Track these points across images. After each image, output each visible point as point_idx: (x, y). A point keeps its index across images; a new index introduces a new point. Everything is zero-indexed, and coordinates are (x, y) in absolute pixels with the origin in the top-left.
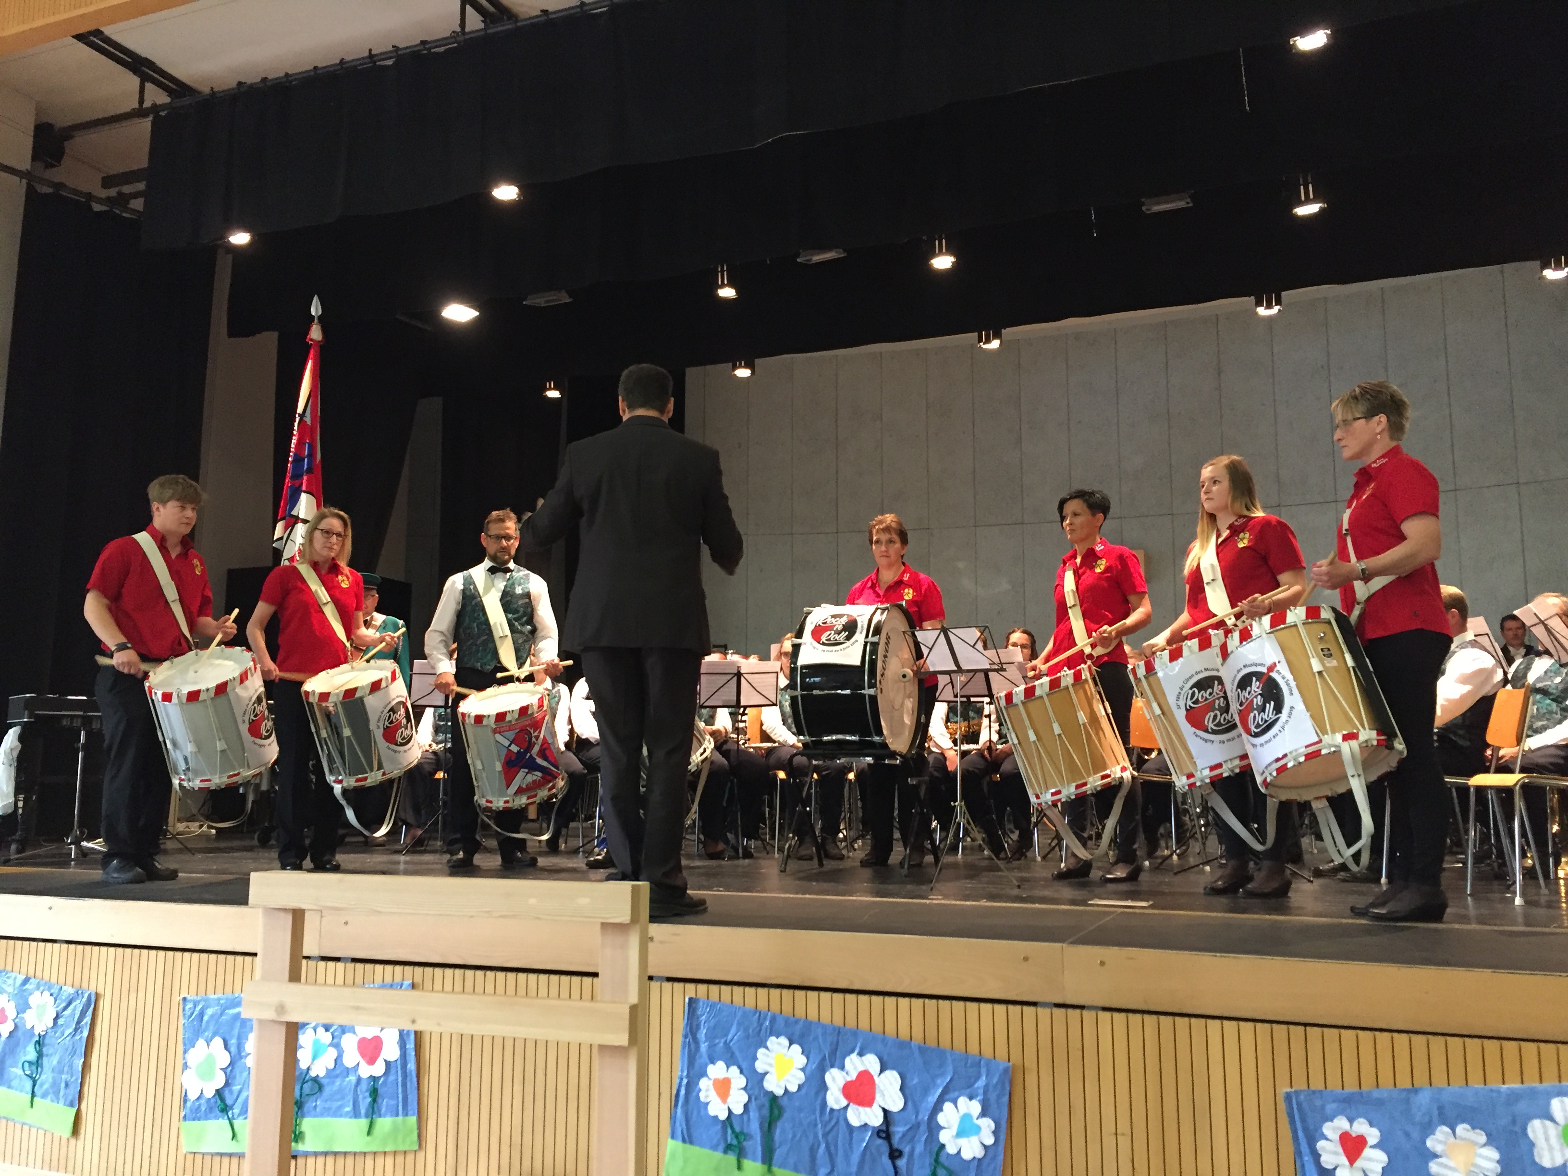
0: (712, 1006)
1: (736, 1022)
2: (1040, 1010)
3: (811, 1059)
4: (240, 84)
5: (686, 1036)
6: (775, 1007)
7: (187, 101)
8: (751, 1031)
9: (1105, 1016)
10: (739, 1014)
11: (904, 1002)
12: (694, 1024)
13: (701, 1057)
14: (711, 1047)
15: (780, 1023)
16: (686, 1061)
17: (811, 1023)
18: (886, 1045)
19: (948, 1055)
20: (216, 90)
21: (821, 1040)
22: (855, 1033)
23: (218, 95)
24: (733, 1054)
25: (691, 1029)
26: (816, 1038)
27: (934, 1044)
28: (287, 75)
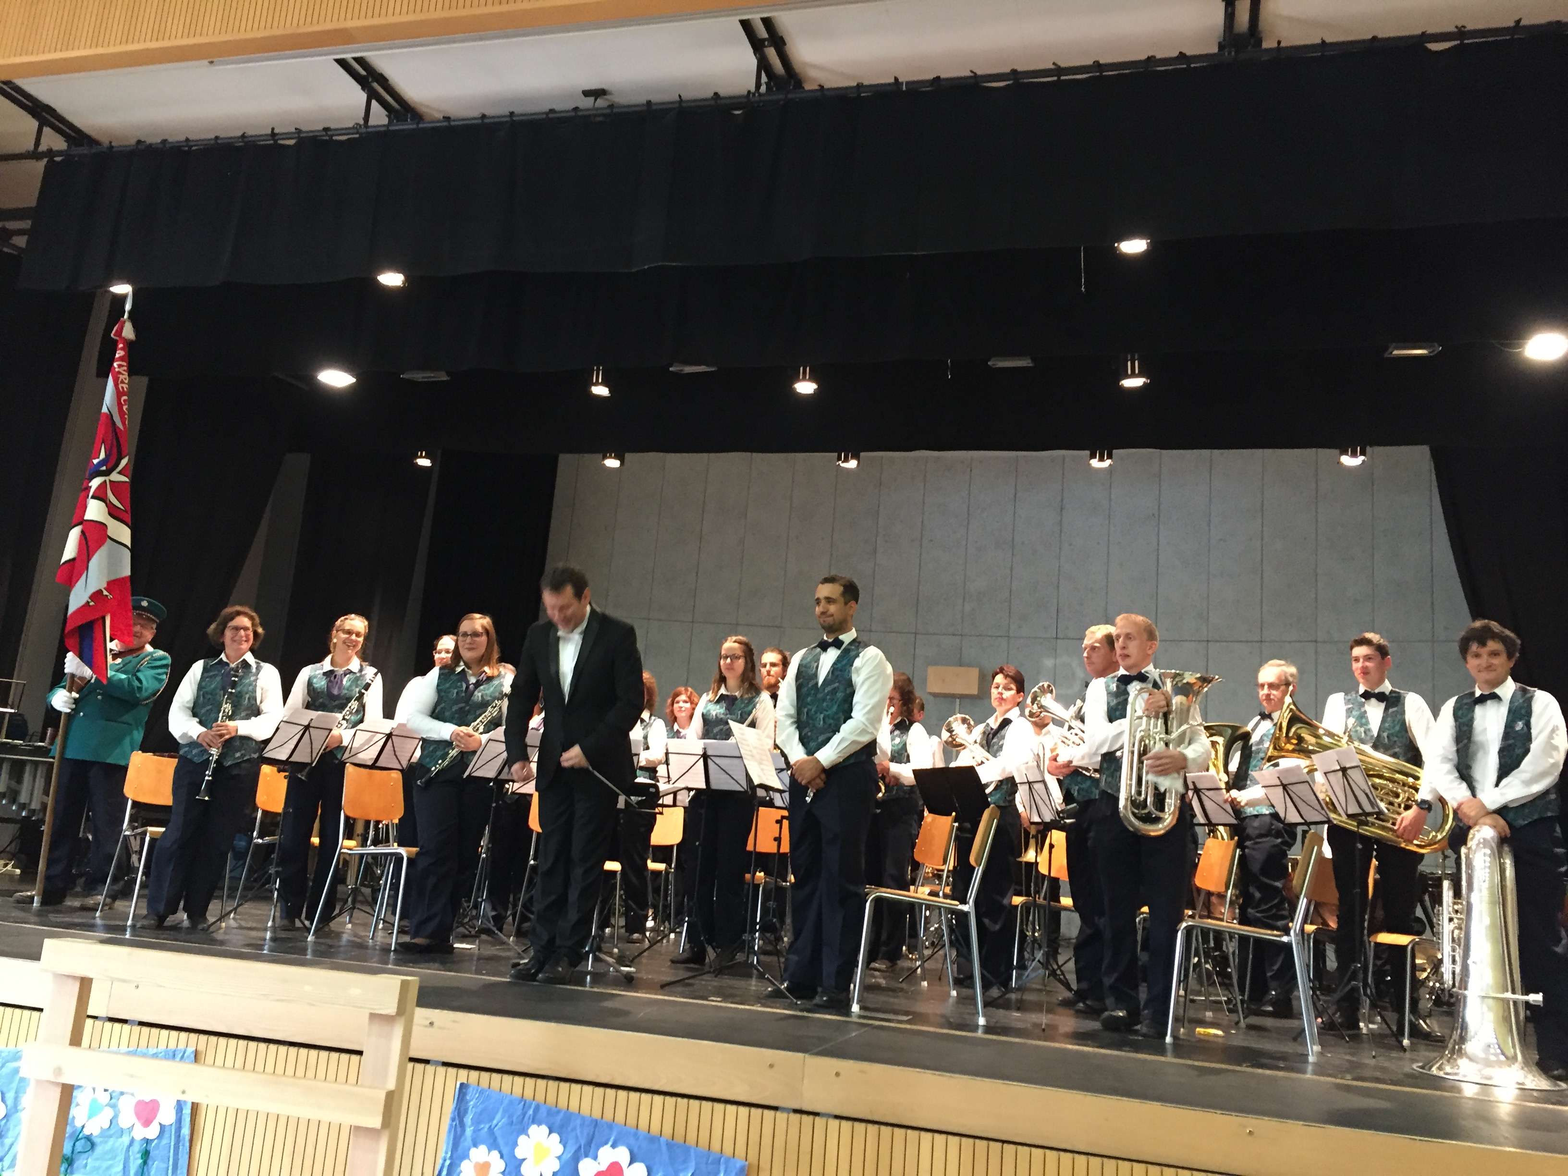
0: (482, 1092)
1: (501, 1110)
2: (778, 1114)
3: (568, 1149)
4: (139, 142)
5: (453, 1120)
6: (540, 1097)
7: (84, 150)
8: (515, 1118)
9: (834, 1124)
10: (506, 1102)
11: (658, 1099)
12: (462, 1109)
13: (465, 1139)
14: (476, 1131)
15: (543, 1112)
16: (451, 1142)
17: (572, 1114)
18: (637, 1139)
19: (692, 1152)
20: (113, 144)
21: (578, 1130)
22: (610, 1126)
23: (115, 150)
24: (495, 1139)
25: (459, 1114)
26: (574, 1129)
27: (682, 1142)
28: (187, 140)
